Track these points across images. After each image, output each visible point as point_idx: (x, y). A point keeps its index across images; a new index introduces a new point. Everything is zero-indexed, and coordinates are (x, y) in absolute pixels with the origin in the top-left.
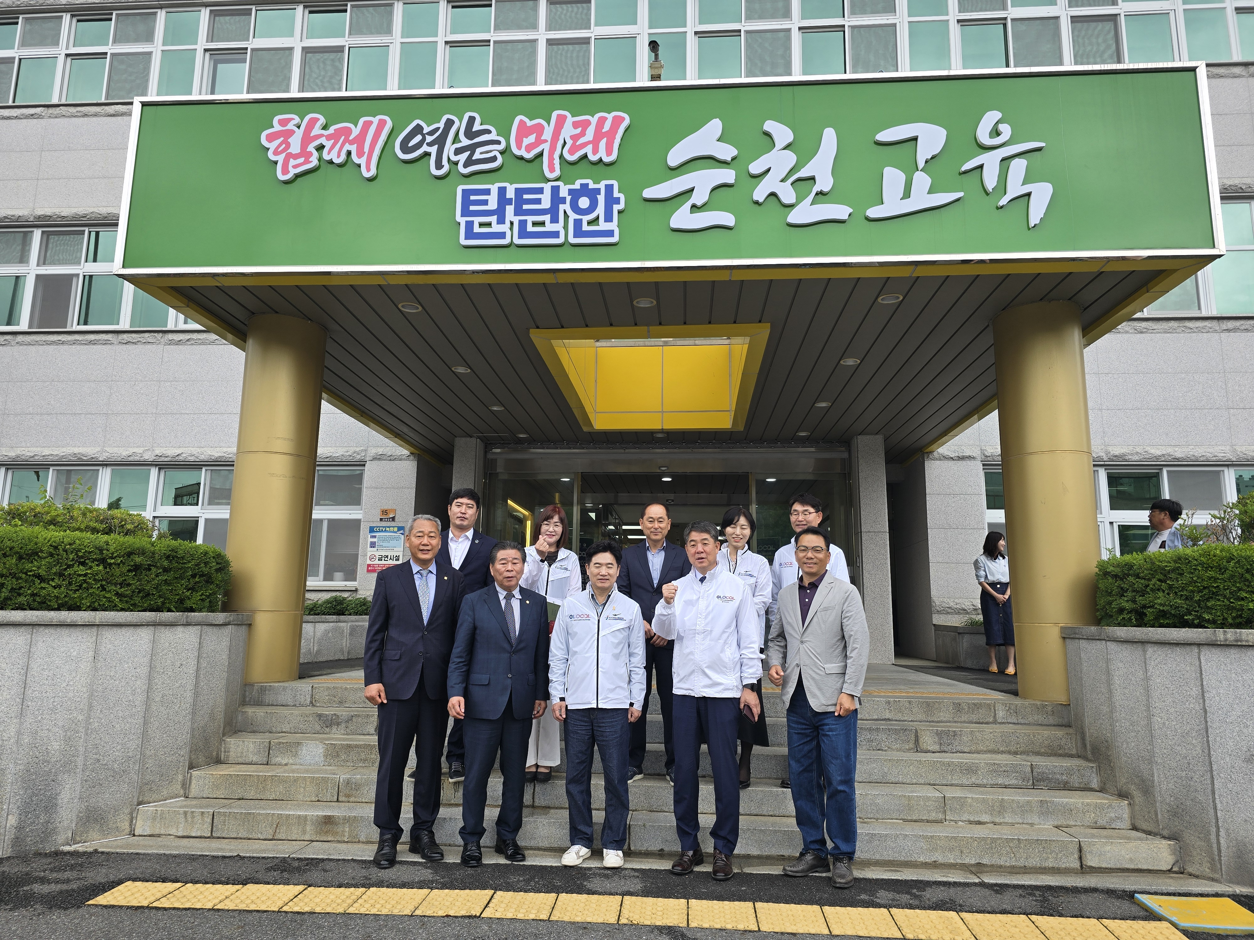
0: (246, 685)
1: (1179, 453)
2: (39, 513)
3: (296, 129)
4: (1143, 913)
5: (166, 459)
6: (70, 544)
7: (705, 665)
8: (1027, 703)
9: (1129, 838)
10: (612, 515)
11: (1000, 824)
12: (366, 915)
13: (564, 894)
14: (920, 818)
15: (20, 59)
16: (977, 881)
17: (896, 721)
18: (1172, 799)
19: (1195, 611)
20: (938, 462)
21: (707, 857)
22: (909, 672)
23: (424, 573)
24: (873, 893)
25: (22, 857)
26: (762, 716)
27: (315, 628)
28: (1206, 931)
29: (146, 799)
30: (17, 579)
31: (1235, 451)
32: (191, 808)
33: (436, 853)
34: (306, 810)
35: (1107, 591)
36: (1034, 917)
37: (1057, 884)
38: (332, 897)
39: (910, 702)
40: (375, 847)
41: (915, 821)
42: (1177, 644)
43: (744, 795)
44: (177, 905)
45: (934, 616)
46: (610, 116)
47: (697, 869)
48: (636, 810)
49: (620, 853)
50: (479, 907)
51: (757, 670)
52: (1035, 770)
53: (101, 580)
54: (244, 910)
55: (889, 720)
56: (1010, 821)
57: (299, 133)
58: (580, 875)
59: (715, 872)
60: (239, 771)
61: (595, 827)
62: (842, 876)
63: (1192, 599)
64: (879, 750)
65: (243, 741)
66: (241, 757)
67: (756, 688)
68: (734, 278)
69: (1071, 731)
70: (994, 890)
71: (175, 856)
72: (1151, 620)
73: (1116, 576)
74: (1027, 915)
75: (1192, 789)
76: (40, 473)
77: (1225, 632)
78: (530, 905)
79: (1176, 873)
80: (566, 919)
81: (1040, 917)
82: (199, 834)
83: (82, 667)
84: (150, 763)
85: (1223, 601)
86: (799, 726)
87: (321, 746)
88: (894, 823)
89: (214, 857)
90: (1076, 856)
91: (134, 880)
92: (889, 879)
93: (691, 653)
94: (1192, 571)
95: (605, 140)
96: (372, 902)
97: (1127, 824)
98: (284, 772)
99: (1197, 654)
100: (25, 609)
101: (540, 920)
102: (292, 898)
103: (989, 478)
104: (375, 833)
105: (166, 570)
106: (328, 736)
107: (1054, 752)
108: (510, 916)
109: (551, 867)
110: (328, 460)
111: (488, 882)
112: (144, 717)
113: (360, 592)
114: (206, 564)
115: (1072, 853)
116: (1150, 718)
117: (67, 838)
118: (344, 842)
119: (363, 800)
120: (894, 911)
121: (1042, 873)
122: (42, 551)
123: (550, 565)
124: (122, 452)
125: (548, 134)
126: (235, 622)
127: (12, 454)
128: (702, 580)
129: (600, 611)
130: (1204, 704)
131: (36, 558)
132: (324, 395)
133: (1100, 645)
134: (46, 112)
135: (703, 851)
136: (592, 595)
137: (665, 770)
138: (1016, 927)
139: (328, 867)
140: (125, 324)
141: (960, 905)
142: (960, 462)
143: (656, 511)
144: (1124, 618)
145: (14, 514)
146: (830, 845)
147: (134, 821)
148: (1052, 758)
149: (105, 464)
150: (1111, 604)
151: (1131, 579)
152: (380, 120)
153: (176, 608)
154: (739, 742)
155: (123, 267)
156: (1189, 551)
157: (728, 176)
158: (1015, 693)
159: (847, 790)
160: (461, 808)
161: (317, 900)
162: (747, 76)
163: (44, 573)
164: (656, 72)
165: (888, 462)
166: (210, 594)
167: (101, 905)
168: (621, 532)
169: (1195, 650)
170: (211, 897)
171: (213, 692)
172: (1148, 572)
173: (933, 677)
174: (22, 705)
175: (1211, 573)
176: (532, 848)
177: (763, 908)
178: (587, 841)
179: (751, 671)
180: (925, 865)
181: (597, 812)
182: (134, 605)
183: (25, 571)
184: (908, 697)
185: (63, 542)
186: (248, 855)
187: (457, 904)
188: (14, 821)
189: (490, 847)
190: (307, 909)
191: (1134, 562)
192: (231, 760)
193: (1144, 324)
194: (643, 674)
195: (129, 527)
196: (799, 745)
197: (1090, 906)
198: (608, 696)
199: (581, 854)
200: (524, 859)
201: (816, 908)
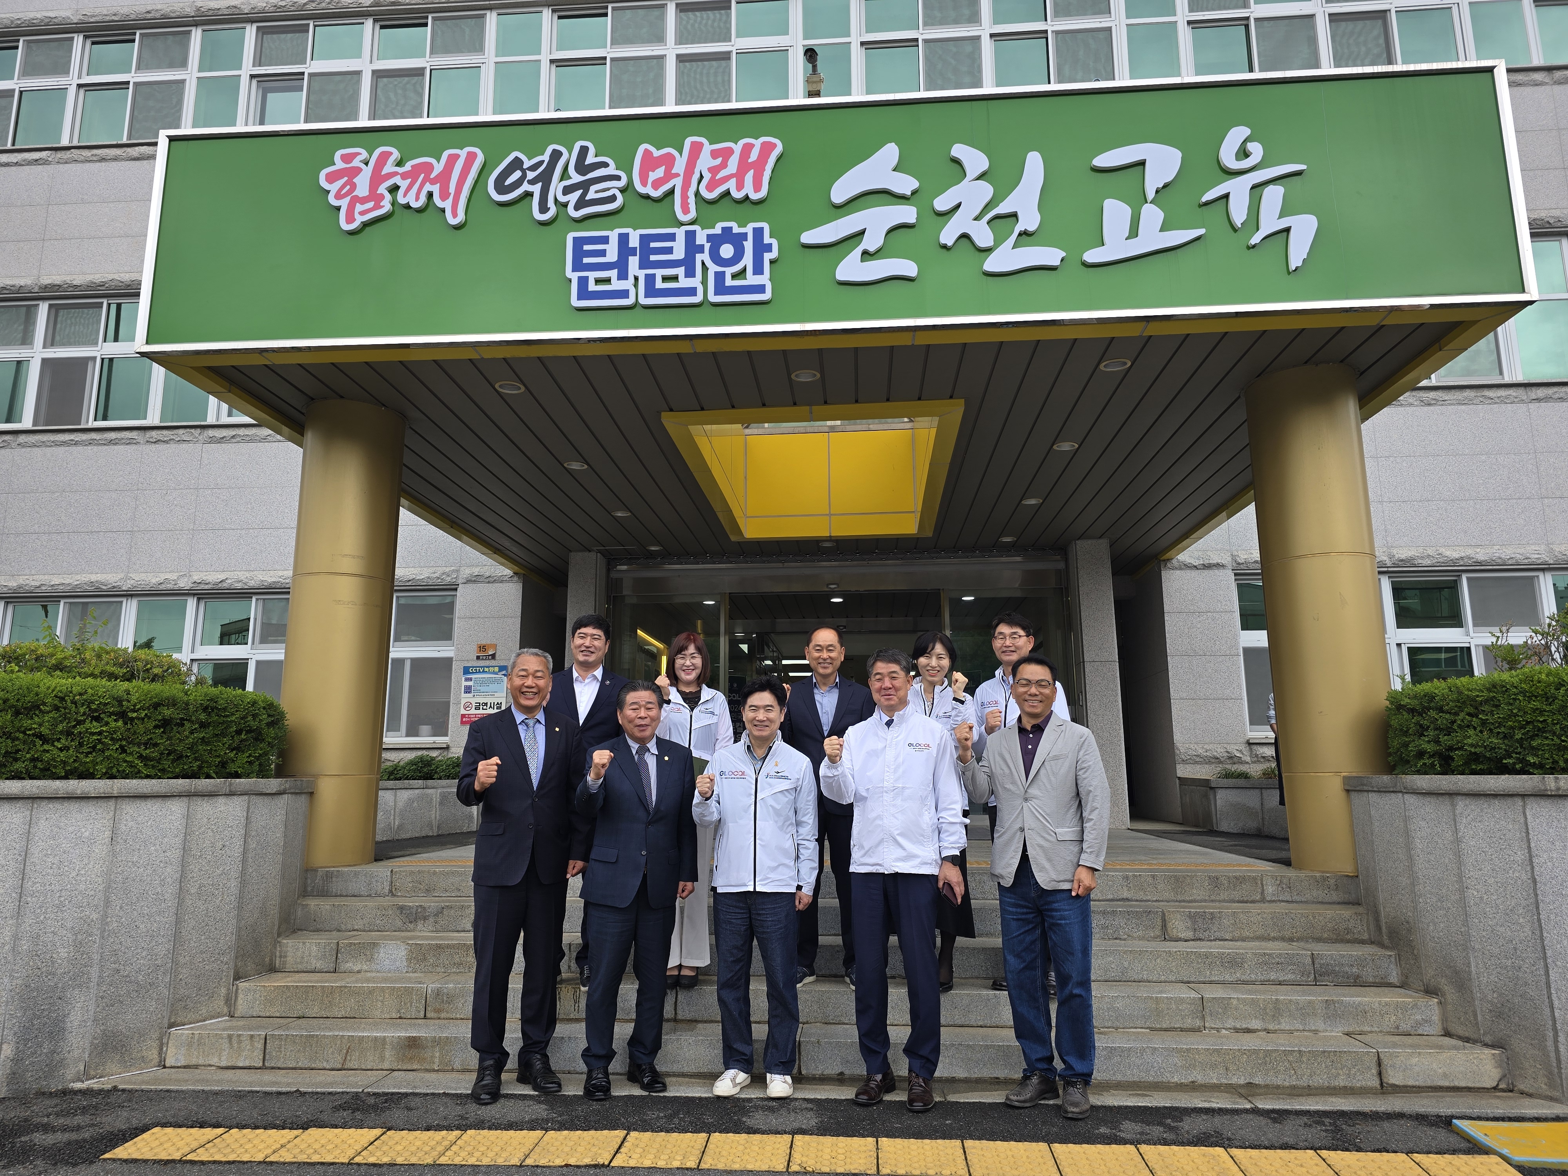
0: (307, 870)
1: (1481, 555)
2: (42, 656)
3: (363, 166)
4: (1464, 1145)
5: (206, 587)
6: (81, 694)
7: (898, 832)
8: (1302, 874)
9: (1441, 1047)
10: (769, 647)
11: (1275, 1032)
12: (462, 1166)
13: (717, 1134)
14: (1172, 1025)
15: (21, 92)
16: (1248, 1106)
17: (1137, 901)
18: (1495, 995)
19: (1516, 753)
20: (1178, 572)
21: (900, 1081)
22: (1149, 839)
23: (531, 722)
24: (1115, 1125)
25: (20, 1098)
26: (966, 897)
27: (395, 796)
28: (1549, 1166)
29: (179, 1020)
30: (13, 740)
31: (1551, 551)
32: (239, 1030)
33: (552, 1083)
34: (385, 1030)
35: (1401, 730)
36: (1324, 1153)
37: (1352, 1109)
38: (418, 1143)
39: (1153, 877)
40: (474, 1076)
41: (1166, 1030)
42: (1495, 796)
43: (945, 1000)
44: (217, 1157)
45: (1178, 766)
46: (758, 143)
47: (888, 1097)
48: (807, 1023)
49: (788, 1078)
50: (608, 1153)
51: (960, 838)
52: (1316, 962)
53: (121, 740)
54: (304, 1163)
55: (1127, 900)
56: (1287, 1028)
57: (367, 171)
58: (737, 1109)
59: (911, 1101)
60: (298, 982)
61: (756, 1046)
62: (1076, 1105)
63: (1512, 737)
64: (1116, 939)
65: (304, 943)
66: (301, 963)
67: (960, 861)
68: (918, 342)
69: (1360, 909)
70: (1271, 1118)
71: (216, 1093)
72: (1459, 766)
73: (1412, 711)
74: (1315, 1150)
75: (1520, 982)
76: (49, 608)
77: (1557, 778)
78: (674, 1150)
79: (1503, 1090)
80: (721, 1166)
81: (1332, 1153)
82: (247, 1064)
83: (97, 851)
84: (184, 973)
85: (1553, 740)
86: (1019, 910)
87: (403, 947)
88: (1138, 1033)
89: (267, 1094)
90: (1374, 1071)
91: (164, 1125)
92: (1135, 1107)
93: (879, 817)
94: (1511, 701)
95: (751, 172)
96: (469, 1148)
97: (1437, 1029)
98: (356, 982)
99: (1521, 808)
100: (24, 779)
101: (687, 1169)
102: (366, 1145)
103: (1243, 590)
104: (473, 1058)
105: (203, 725)
106: (413, 933)
107: (1341, 938)
108: (647, 1163)
109: (700, 1098)
110: (410, 583)
111: (619, 1119)
112: (177, 914)
113: (453, 750)
114: (255, 716)
115: (1369, 1068)
116: (1463, 891)
117: (78, 1072)
118: (434, 1071)
119: (458, 1016)
120: (1143, 1148)
121: (1331, 1095)
122: (44, 704)
123: (692, 709)
124: (152, 579)
125: (680, 166)
126: (292, 791)
127: (13, 584)
128: (889, 724)
129: (758, 767)
130: (1533, 872)
131: (37, 712)
132: (403, 501)
133: (1396, 798)
134: (53, 156)
135: (895, 1074)
136: (749, 747)
137: (844, 969)
138: (1301, 1166)
139: (413, 1104)
140: (153, 418)
141: (1229, 1139)
142: (1206, 572)
143: (826, 636)
144: (1425, 764)
145: (11, 657)
146: (1058, 1064)
147: (165, 1049)
148: (1338, 945)
149: (130, 595)
150: (1407, 746)
151: (1432, 713)
152: (468, 153)
153: (216, 773)
154: (937, 932)
155: (147, 343)
156: (1506, 676)
157: (907, 214)
158: (1287, 863)
159: (1083, 993)
160: (583, 1025)
161: (399, 1148)
162: (927, 89)
163: (48, 732)
164: (814, 88)
165: (1114, 574)
166: (260, 755)
167: (120, 1159)
168: (781, 667)
169: (1519, 802)
170: (261, 1146)
171: (264, 880)
172: (1454, 704)
173: (1180, 844)
174: (20, 901)
175: (1536, 704)
176: (675, 1075)
177: (974, 1148)
178: (746, 1064)
179: (952, 839)
180: (1181, 1087)
181: (757, 1025)
182: (163, 770)
183: (23, 729)
184: (1150, 870)
185: (71, 692)
186: (310, 1090)
187: (580, 1149)
188: (9, 1051)
189: (621, 1074)
190: (386, 1160)
191: (1436, 691)
192: (289, 967)
193: (1432, 394)
194: (814, 848)
195: (156, 671)
196: (1019, 935)
197: (1397, 1137)
198: (769, 876)
199: (738, 1081)
200: (664, 1088)
201: (1043, 1146)
